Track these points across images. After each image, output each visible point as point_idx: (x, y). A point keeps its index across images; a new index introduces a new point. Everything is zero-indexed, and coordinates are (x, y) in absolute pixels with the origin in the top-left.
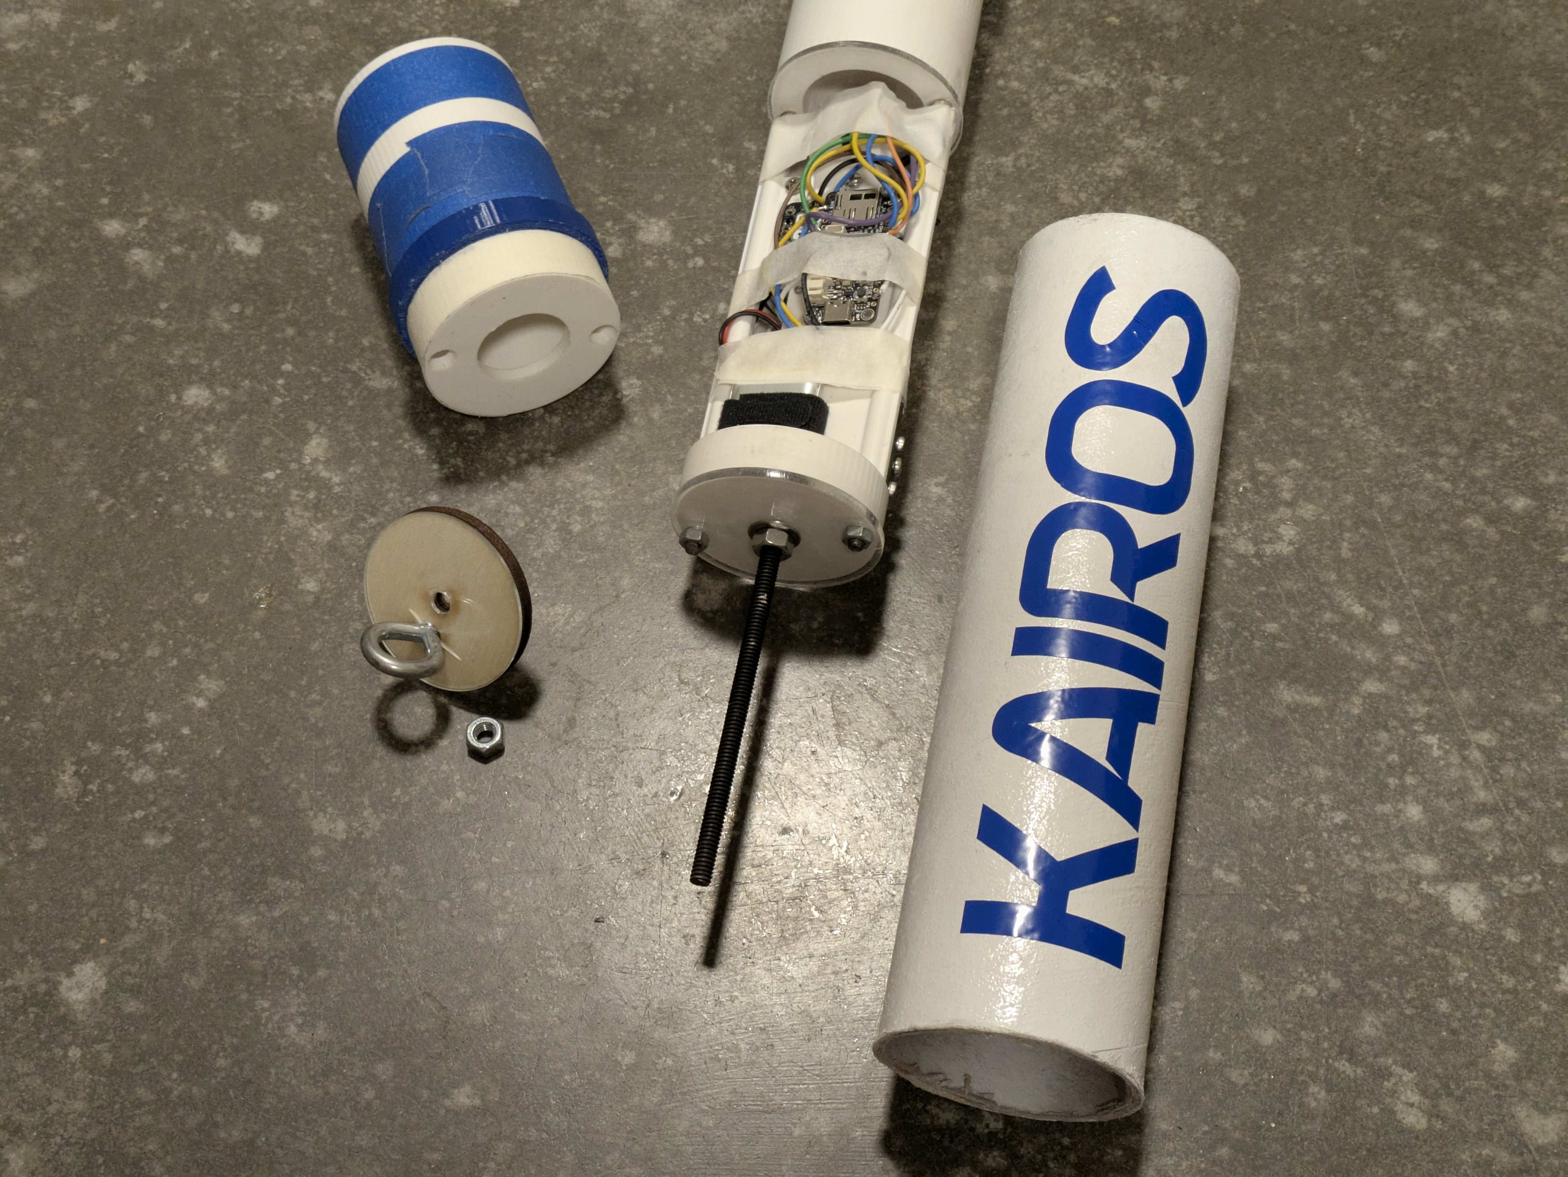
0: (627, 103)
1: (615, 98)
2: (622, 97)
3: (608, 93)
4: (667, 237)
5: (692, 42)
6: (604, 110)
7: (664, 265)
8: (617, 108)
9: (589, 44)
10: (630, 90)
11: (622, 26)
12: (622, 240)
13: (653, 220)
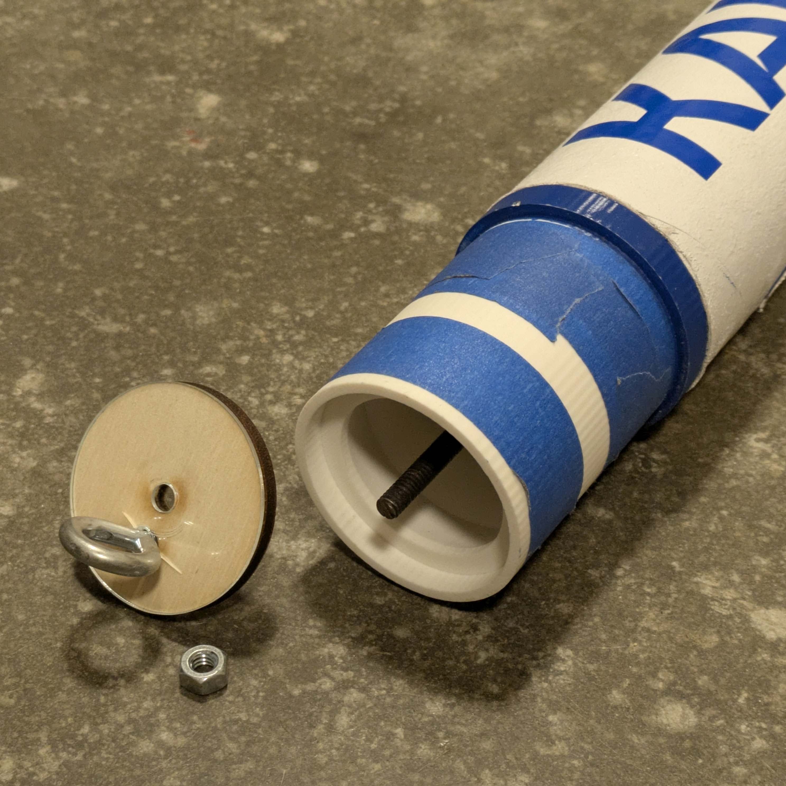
0: (393, 115)
1: (380, 110)
2: (388, 110)
3: (373, 106)
4: (436, 217)
5: (461, 73)
6: (369, 119)
7: (431, 240)
8: (383, 118)
9: (355, 71)
10: (397, 105)
11: (389, 59)
12: (386, 219)
13: (420, 204)
